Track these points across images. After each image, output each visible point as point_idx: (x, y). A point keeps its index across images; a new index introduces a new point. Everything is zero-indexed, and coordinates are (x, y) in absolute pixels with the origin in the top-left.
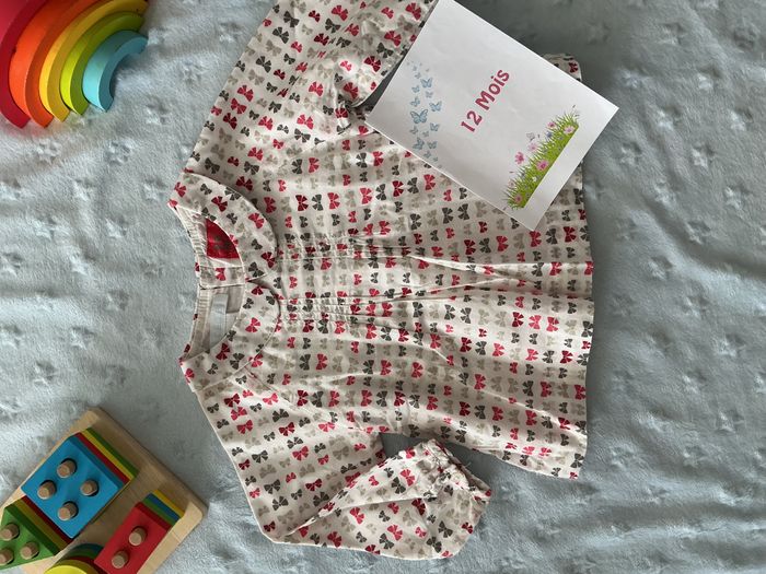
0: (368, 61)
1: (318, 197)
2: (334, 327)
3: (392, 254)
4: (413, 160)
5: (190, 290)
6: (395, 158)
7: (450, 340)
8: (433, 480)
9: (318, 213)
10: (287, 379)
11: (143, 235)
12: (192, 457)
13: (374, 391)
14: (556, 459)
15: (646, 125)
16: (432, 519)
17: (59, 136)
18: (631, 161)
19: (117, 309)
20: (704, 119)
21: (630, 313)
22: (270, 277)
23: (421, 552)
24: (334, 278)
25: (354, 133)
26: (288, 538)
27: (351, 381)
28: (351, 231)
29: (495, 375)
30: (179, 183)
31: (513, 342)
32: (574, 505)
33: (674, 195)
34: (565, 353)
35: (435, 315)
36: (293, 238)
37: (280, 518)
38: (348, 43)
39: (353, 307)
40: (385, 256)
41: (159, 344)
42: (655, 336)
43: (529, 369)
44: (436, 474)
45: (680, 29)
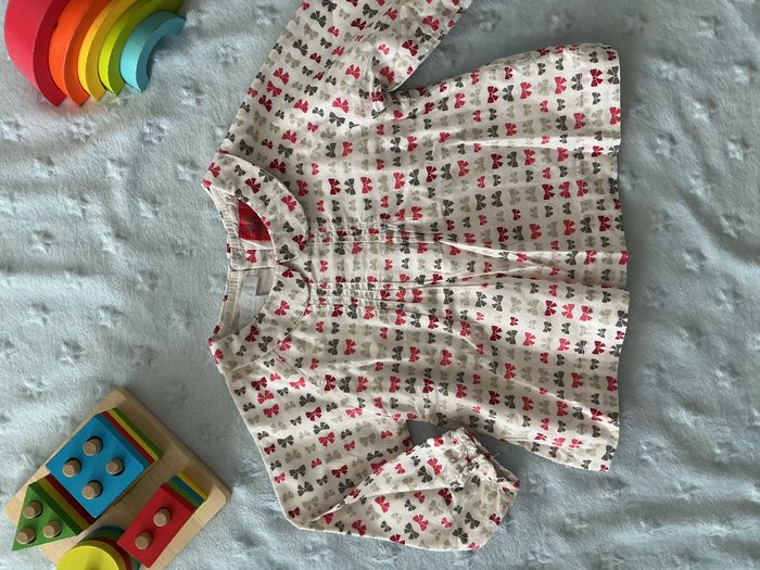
0: (406, 45)
1: (351, 182)
2: (363, 312)
3: (423, 240)
4: (447, 146)
5: (220, 271)
6: (428, 143)
7: (481, 328)
8: (461, 469)
9: (350, 197)
10: (315, 363)
11: (175, 215)
12: (217, 439)
13: (403, 377)
14: (586, 451)
15: (682, 116)
16: (458, 509)
17: (94, 115)
18: (666, 153)
19: (147, 289)
20: (740, 111)
21: (663, 305)
22: (300, 260)
23: (447, 543)
24: (365, 263)
25: (389, 117)
26: (313, 525)
27: (379, 367)
28: (383, 216)
29: (526, 364)
30: (213, 164)
31: (545, 331)
32: (603, 498)
33: (709, 187)
34: (597, 343)
35: (466, 302)
36: (325, 221)
37: (305, 504)
38: (386, 26)
39: (383, 293)
40: (416, 241)
41: (188, 325)
42: (688, 328)
43: (561, 360)
44: (463, 463)
45: (717, 22)
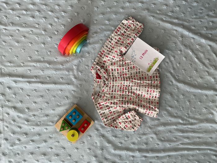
0: (125, 48)
1: (115, 69)
2: (117, 91)
4: (131, 64)
5: (93, 84)
6: (128, 63)
7: (136, 94)
9: (115, 72)
10: (109, 100)
11: (85, 75)
12: (92, 113)
13: (124, 102)
14: (153, 114)
15: (169, 59)
16: (133, 124)
17: (71, 57)
18: (167, 65)
19: (80, 87)
20: (179, 58)
21: (166, 90)
22: (107, 83)
23: (131, 129)
24: (117, 83)
25: (122, 59)
26: (109, 126)
27: (120, 100)
28: (120, 75)
29: (144, 100)
30: (92, 66)
31: (147, 94)
32: (156, 122)
33: (174, 71)
34: (155, 96)
35: (134, 90)
36: (111, 76)
37: (107, 123)
38: (122, 44)
39: (120, 88)
40: (126, 79)
41: (87, 93)
42: (170, 94)
43: (149, 99)
44: (134, 116)
45: (175, 43)
